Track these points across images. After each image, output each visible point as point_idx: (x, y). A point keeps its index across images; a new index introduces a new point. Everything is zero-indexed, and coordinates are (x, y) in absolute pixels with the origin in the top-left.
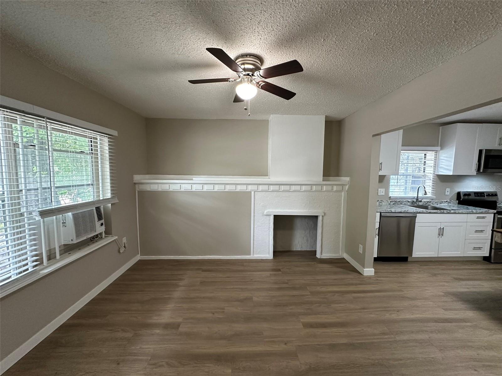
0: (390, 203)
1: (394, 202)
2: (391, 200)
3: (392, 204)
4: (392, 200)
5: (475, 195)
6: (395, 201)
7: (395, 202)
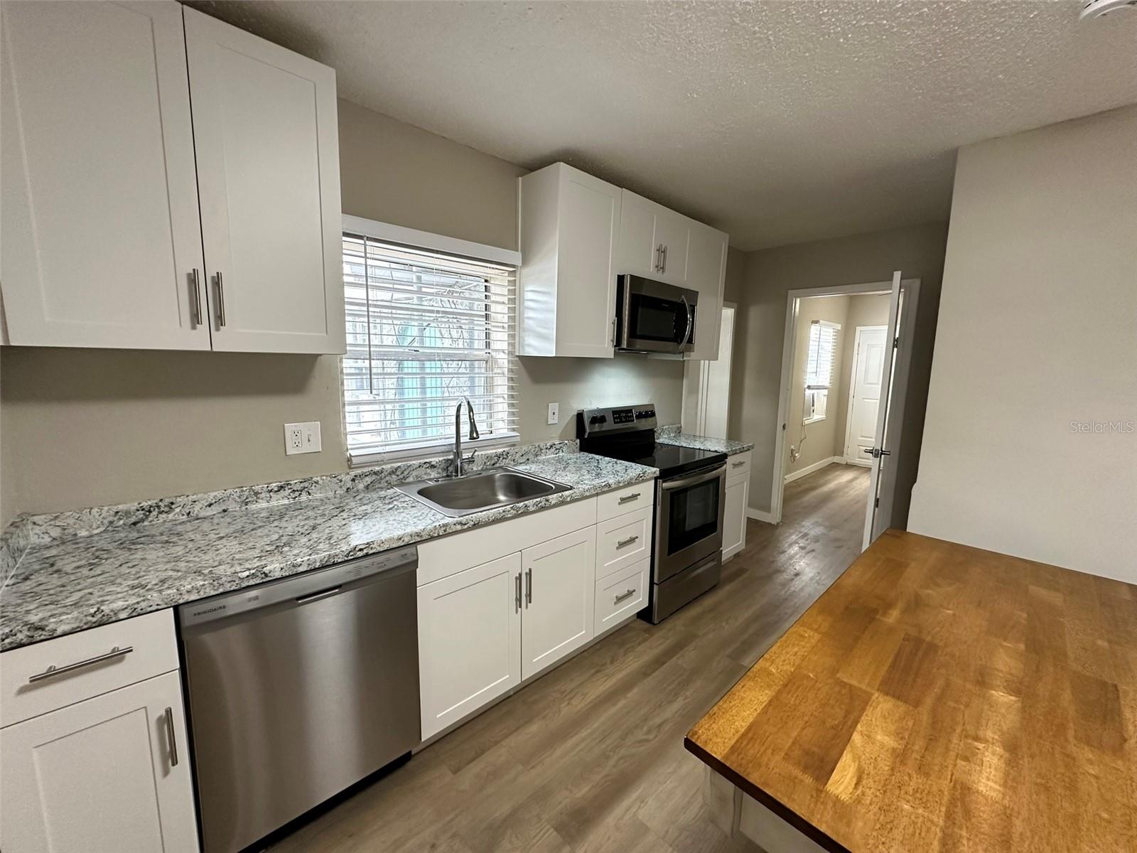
0: (349, 484)
1: (368, 480)
2: (353, 473)
3: (361, 486)
4: (359, 471)
5: (614, 418)
6: (375, 473)
7: (374, 477)
